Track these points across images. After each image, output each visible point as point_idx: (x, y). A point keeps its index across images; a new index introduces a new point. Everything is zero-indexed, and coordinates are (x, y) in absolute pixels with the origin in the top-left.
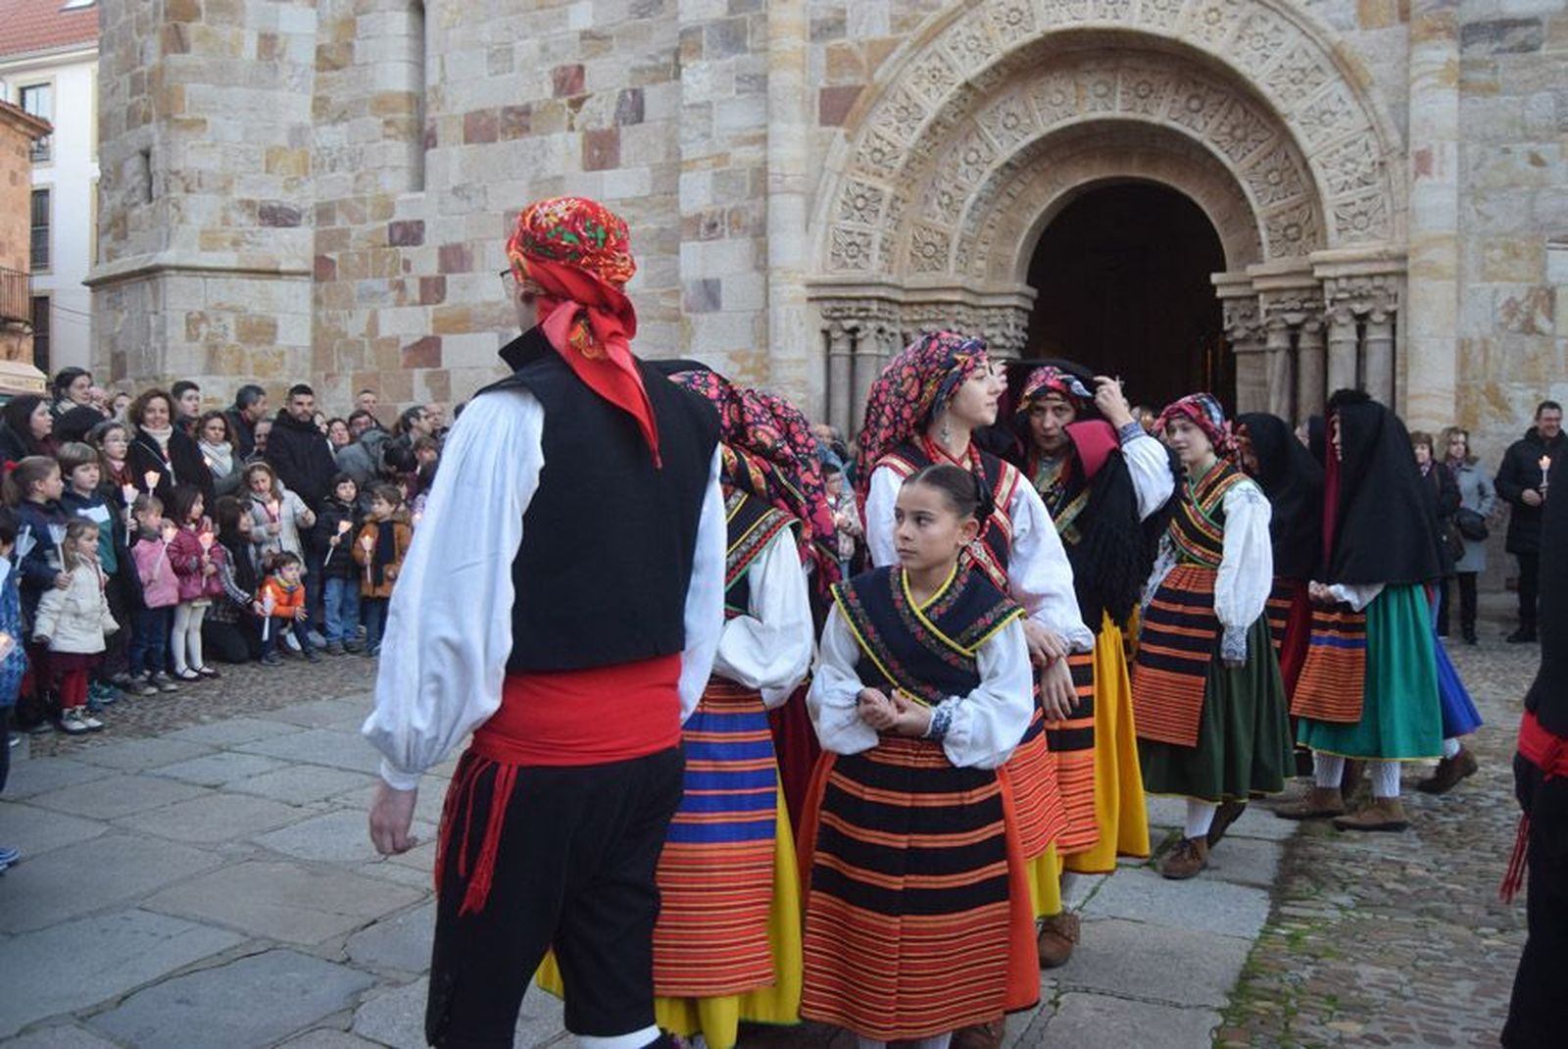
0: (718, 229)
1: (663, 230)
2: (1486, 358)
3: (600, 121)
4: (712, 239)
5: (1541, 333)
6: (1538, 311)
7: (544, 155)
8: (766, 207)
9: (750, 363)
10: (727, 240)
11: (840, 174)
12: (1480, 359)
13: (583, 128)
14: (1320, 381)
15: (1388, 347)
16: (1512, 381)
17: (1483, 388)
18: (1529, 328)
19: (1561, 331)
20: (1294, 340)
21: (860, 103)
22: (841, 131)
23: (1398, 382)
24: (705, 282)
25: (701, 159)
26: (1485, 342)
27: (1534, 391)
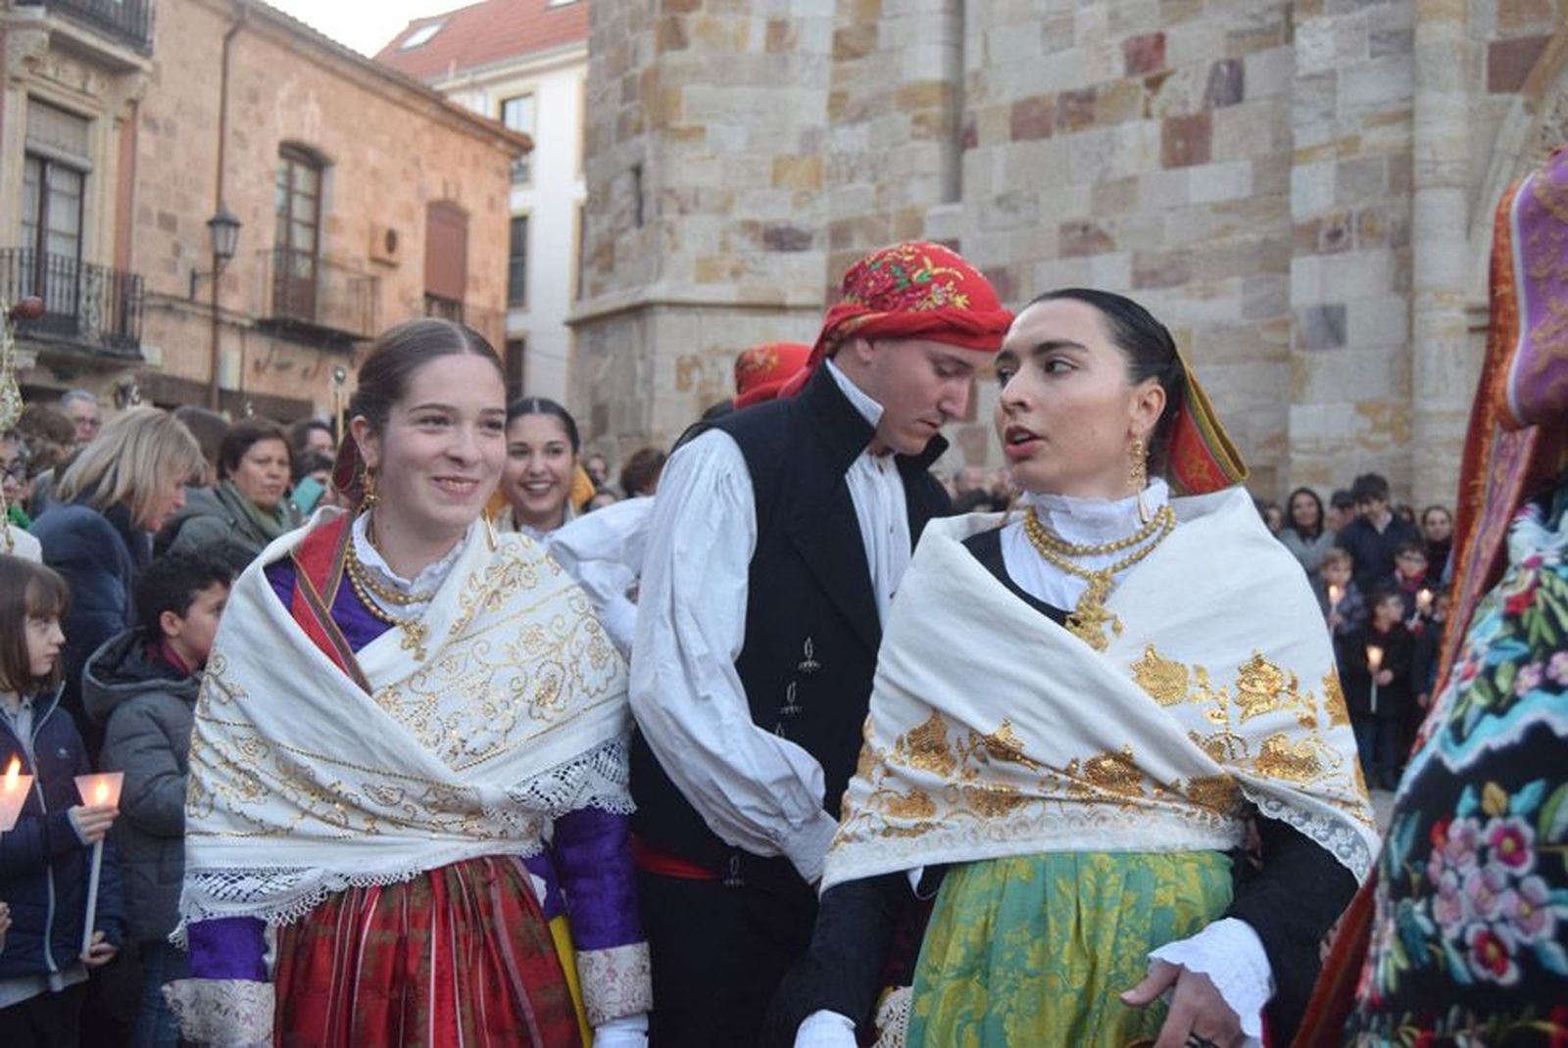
0: (1344, 239)
1: (1266, 242)
3: (1185, 104)
4: (1336, 251)
7: (1112, 151)
8: (1411, 207)
9: (1386, 417)
10: (1355, 253)
11: (1518, 158)
13: (1163, 113)
21: (1546, 59)
22: (1519, 99)
24: (1325, 310)
25: (1323, 146)
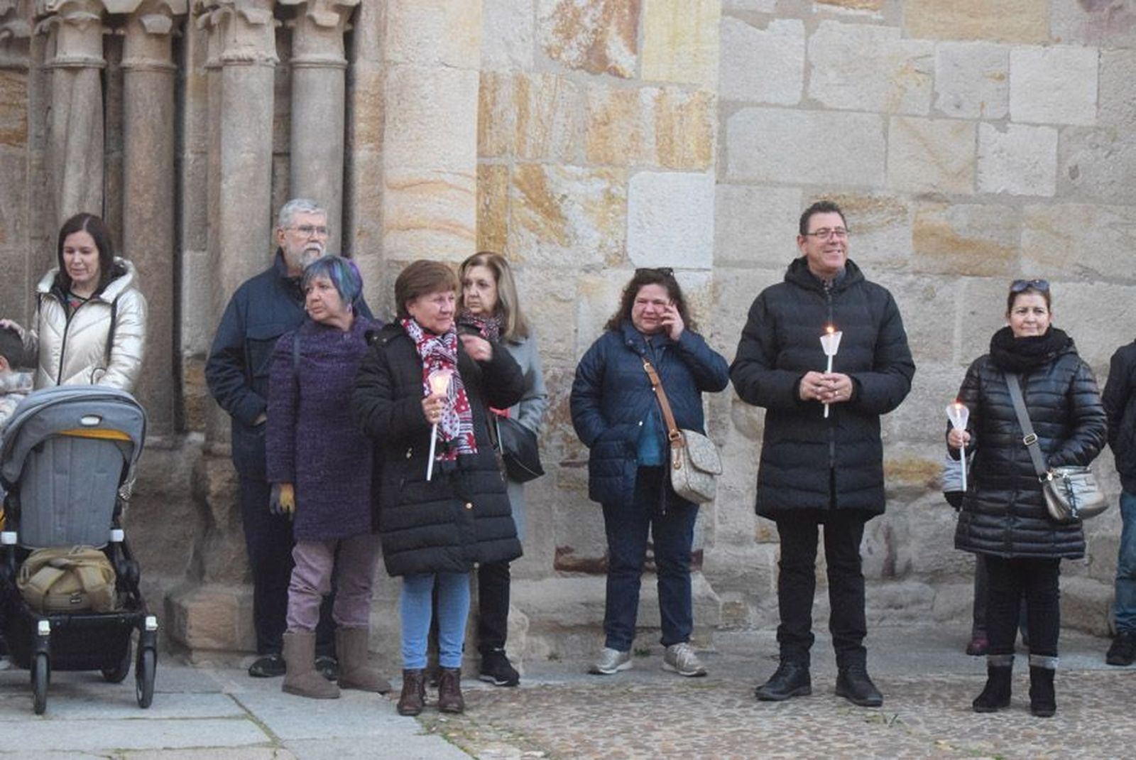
2: (523, 114)
5: (616, 73)
6: (613, 29)
12: (512, 116)
14: (167, 143)
15: (341, 74)
16: (566, 162)
17: (517, 171)
18: (596, 61)
19: (648, 72)
20: (113, 45)
23: (362, 154)
26: (521, 83)
27: (606, 185)
